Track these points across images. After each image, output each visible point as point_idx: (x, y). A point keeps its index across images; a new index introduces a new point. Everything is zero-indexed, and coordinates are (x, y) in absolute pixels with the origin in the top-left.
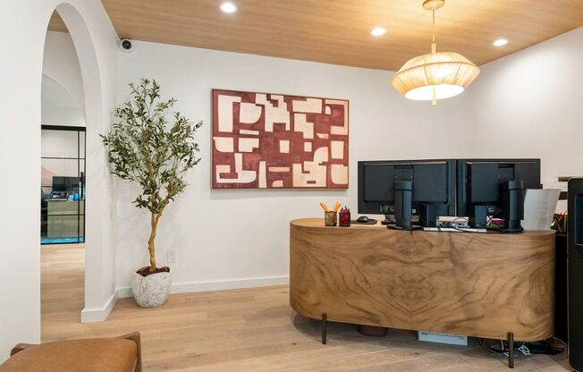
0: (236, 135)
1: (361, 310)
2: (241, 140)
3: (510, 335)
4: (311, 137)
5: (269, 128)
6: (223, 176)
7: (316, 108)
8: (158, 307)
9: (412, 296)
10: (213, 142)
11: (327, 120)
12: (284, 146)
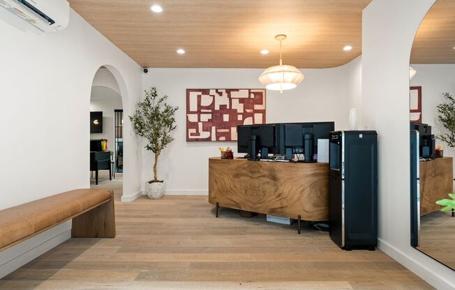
0: (199, 112)
1: (232, 201)
2: (201, 115)
3: (300, 217)
4: (242, 111)
5: (217, 108)
6: (192, 134)
7: (245, 95)
8: (157, 199)
9: (255, 194)
10: (187, 117)
11: (252, 101)
12: (226, 118)
